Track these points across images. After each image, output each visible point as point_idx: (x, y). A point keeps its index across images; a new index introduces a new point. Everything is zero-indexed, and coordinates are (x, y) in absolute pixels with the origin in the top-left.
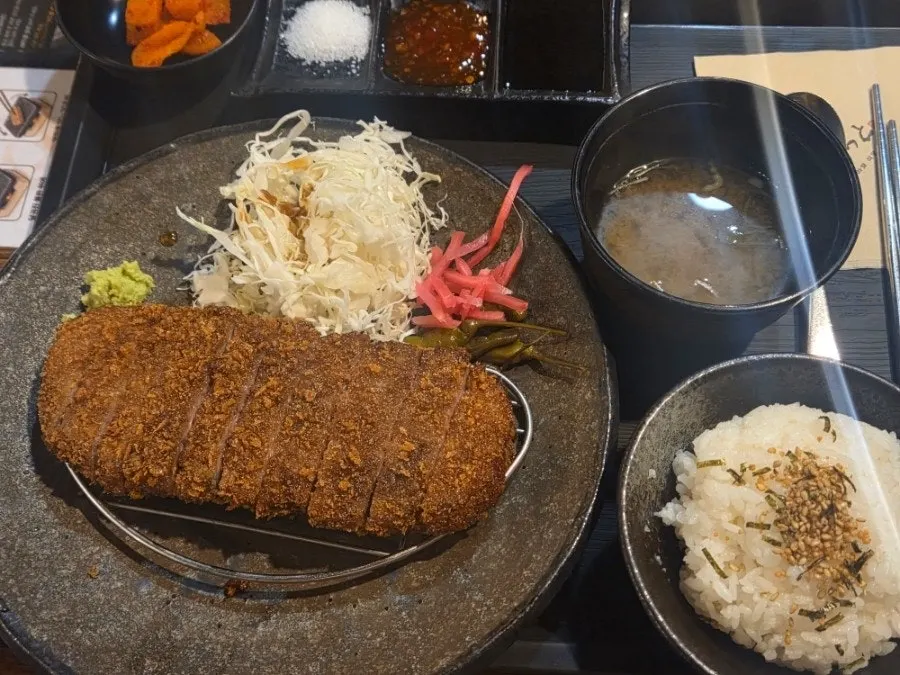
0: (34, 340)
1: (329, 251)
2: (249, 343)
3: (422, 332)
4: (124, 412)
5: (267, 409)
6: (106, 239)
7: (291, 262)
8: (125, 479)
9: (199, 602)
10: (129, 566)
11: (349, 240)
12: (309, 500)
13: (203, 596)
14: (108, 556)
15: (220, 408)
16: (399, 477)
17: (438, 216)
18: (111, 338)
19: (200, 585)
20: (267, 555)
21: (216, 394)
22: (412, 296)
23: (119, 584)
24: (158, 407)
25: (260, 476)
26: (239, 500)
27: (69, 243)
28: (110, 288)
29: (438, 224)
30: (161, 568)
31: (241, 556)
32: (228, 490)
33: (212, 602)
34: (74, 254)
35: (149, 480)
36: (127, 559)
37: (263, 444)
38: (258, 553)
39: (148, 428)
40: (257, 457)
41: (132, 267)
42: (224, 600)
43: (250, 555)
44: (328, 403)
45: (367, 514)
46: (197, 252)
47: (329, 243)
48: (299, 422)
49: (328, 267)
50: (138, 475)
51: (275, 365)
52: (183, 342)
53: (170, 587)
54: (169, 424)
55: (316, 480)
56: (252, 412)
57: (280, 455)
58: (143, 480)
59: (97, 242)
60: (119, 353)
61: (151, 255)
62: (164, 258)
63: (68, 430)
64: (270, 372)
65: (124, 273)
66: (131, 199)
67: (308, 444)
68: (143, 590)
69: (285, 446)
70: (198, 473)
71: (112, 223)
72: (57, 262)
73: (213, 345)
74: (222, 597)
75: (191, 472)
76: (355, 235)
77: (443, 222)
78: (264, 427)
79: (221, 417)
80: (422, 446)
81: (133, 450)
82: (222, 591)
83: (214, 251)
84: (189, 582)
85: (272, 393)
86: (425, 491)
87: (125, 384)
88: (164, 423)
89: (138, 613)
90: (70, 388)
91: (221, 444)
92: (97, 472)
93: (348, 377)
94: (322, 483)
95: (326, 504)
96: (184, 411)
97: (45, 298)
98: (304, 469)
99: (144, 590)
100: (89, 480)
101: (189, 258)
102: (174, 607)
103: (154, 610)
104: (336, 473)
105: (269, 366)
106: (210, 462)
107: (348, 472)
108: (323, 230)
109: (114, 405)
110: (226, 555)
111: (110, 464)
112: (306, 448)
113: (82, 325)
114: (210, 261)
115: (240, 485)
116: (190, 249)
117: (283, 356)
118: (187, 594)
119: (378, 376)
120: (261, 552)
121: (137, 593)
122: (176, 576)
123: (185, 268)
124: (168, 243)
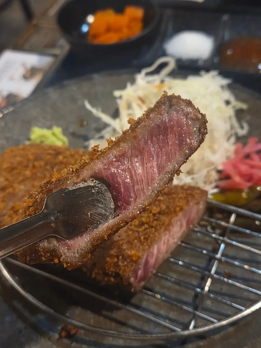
3: (223, 191)
17: (242, 127)
22: (220, 168)
28: (42, 137)
41: (58, 130)
61: (71, 130)
65: (54, 134)
77: (244, 132)
102: (23, 335)
123: (86, 138)
124: (82, 125)
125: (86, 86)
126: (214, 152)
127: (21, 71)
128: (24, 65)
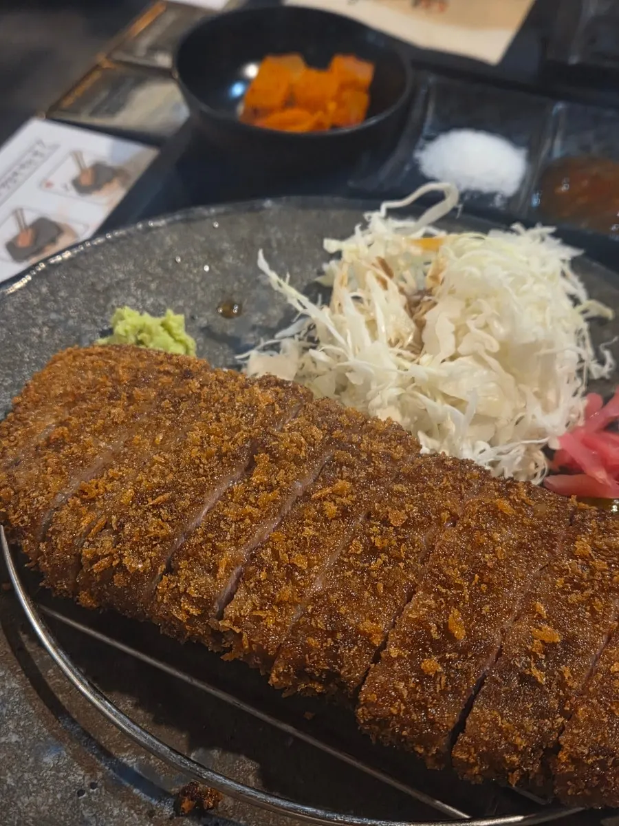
0: (20, 372)
1: (457, 345)
2: (319, 428)
4: (111, 472)
5: (326, 520)
6: (153, 286)
7: (397, 350)
8: (81, 567)
9: (131, 808)
10: (39, 716)
11: (491, 333)
12: (367, 674)
13: (139, 801)
14: (13, 689)
15: (256, 499)
16: (525, 679)
17: (602, 362)
18: (125, 376)
19: (137, 780)
20: (258, 765)
21: (255, 479)
22: (556, 445)
23: (14, 738)
24: (164, 476)
25: (294, 615)
26: (251, 643)
27: (105, 275)
28: (140, 331)
29: (598, 371)
30: (85, 733)
31: (216, 753)
32: (237, 621)
33: (151, 814)
34: (107, 289)
35: (118, 577)
36: (40, 705)
37: (310, 566)
38: (243, 758)
39: (139, 498)
40: (295, 583)
41: (176, 320)
42: (171, 818)
43: (230, 756)
44: (420, 537)
45: (460, 726)
46: (261, 335)
47: (460, 332)
48: (372, 551)
49: (448, 364)
50: (104, 562)
51: (351, 466)
52: (223, 404)
53: (91, 770)
54: (173, 500)
55: (384, 646)
56: (303, 518)
57: (332, 591)
58: (108, 573)
59: (140, 286)
60: (130, 397)
61: (203, 322)
62: (217, 329)
63: (21, 475)
64: (341, 472)
65: (163, 325)
66: (199, 249)
67: (380, 586)
68: (46, 760)
69: (344, 582)
70: (197, 583)
71: (166, 270)
72: (83, 291)
73: (266, 418)
74: (168, 811)
75: (187, 578)
76: (501, 330)
77: (605, 370)
78: (316, 544)
79: (255, 511)
80: (569, 641)
81: (107, 525)
82: (171, 801)
83: (284, 337)
84: (123, 770)
85: (338, 500)
86: (569, 716)
87: (125, 437)
88: (167, 495)
89: (29, 794)
90: (46, 424)
91: (244, 553)
92: (42, 546)
93: (458, 511)
94: (394, 652)
95: (395, 690)
96: (202, 490)
97: (53, 329)
98: (368, 623)
99: (49, 760)
100: (25, 558)
101: (249, 338)
102: (89, 803)
103: (55, 799)
104: (420, 643)
105: (341, 465)
106: (221, 571)
107: (438, 647)
108: (456, 314)
109: (100, 459)
110: (193, 745)
111: (66, 537)
112: (375, 593)
113: (91, 355)
114: (276, 348)
115: (259, 619)
116: (254, 328)
117: (364, 457)
118: (114, 788)
119: (506, 520)
120: (247, 756)
121: (36, 760)
122: (105, 753)
123: (239, 346)
124: (227, 315)
125: (244, 224)
126: (546, 409)
127: (71, 170)
128: (77, 156)
